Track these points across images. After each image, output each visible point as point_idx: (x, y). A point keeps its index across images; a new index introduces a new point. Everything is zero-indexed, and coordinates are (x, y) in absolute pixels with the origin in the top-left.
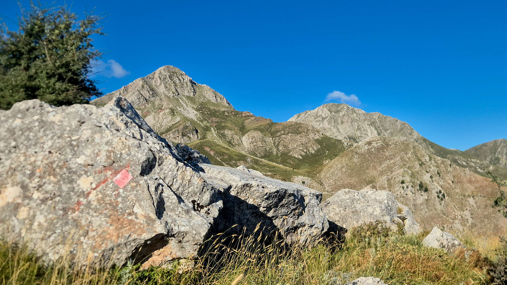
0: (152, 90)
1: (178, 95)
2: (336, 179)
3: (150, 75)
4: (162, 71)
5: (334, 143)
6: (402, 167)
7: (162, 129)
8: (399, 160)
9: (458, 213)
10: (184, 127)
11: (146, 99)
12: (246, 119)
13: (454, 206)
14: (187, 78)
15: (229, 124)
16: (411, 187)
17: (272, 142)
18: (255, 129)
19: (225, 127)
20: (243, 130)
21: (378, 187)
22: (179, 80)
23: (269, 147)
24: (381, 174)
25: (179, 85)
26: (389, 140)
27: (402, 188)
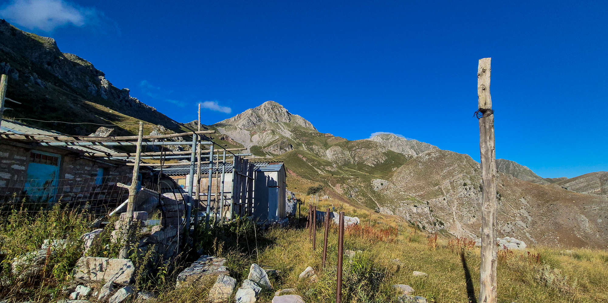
0: (259, 117)
1: (278, 121)
2: (407, 182)
3: (258, 108)
4: (267, 105)
5: (398, 156)
6: (461, 173)
7: (265, 144)
8: (457, 167)
9: (516, 211)
10: (281, 143)
11: (254, 123)
12: (328, 139)
13: (510, 205)
14: (284, 110)
15: (315, 142)
16: (473, 189)
17: (350, 155)
18: (336, 145)
19: (313, 143)
20: (326, 146)
21: (443, 189)
22: (279, 111)
23: (348, 158)
24: (444, 178)
25: (278, 114)
26: (444, 152)
27: (465, 190)
